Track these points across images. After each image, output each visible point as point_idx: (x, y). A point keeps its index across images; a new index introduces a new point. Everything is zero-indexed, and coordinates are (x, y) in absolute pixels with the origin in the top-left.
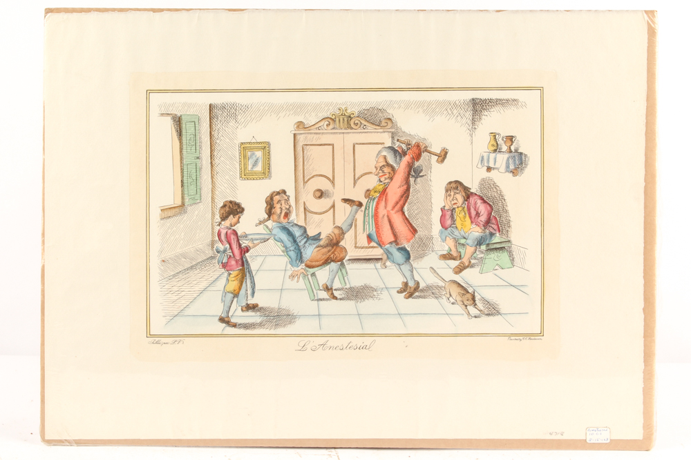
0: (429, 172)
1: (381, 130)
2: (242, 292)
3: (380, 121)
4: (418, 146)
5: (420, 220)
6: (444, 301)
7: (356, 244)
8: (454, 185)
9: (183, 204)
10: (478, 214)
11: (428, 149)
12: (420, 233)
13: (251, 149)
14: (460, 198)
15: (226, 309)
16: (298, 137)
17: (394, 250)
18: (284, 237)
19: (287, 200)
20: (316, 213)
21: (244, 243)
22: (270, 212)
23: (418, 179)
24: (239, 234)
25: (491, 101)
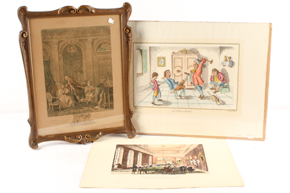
0: (208, 66)
1: (195, 55)
2: (158, 96)
3: (195, 52)
4: (205, 59)
5: (205, 79)
6: (211, 100)
7: (188, 85)
8: (214, 70)
9: (142, 73)
10: (221, 78)
11: (208, 60)
12: (205, 82)
13: (160, 59)
14: (216, 73)
15: (154, 100)
16: (173, 56)
17: (198, 87)
18: (169, 82)
19: (170, 73)
20: (177, 76)
21: (158, 84)
22: (165, 75)
23: (205, 68)
24: (157, 81)
25: (225, 47)
